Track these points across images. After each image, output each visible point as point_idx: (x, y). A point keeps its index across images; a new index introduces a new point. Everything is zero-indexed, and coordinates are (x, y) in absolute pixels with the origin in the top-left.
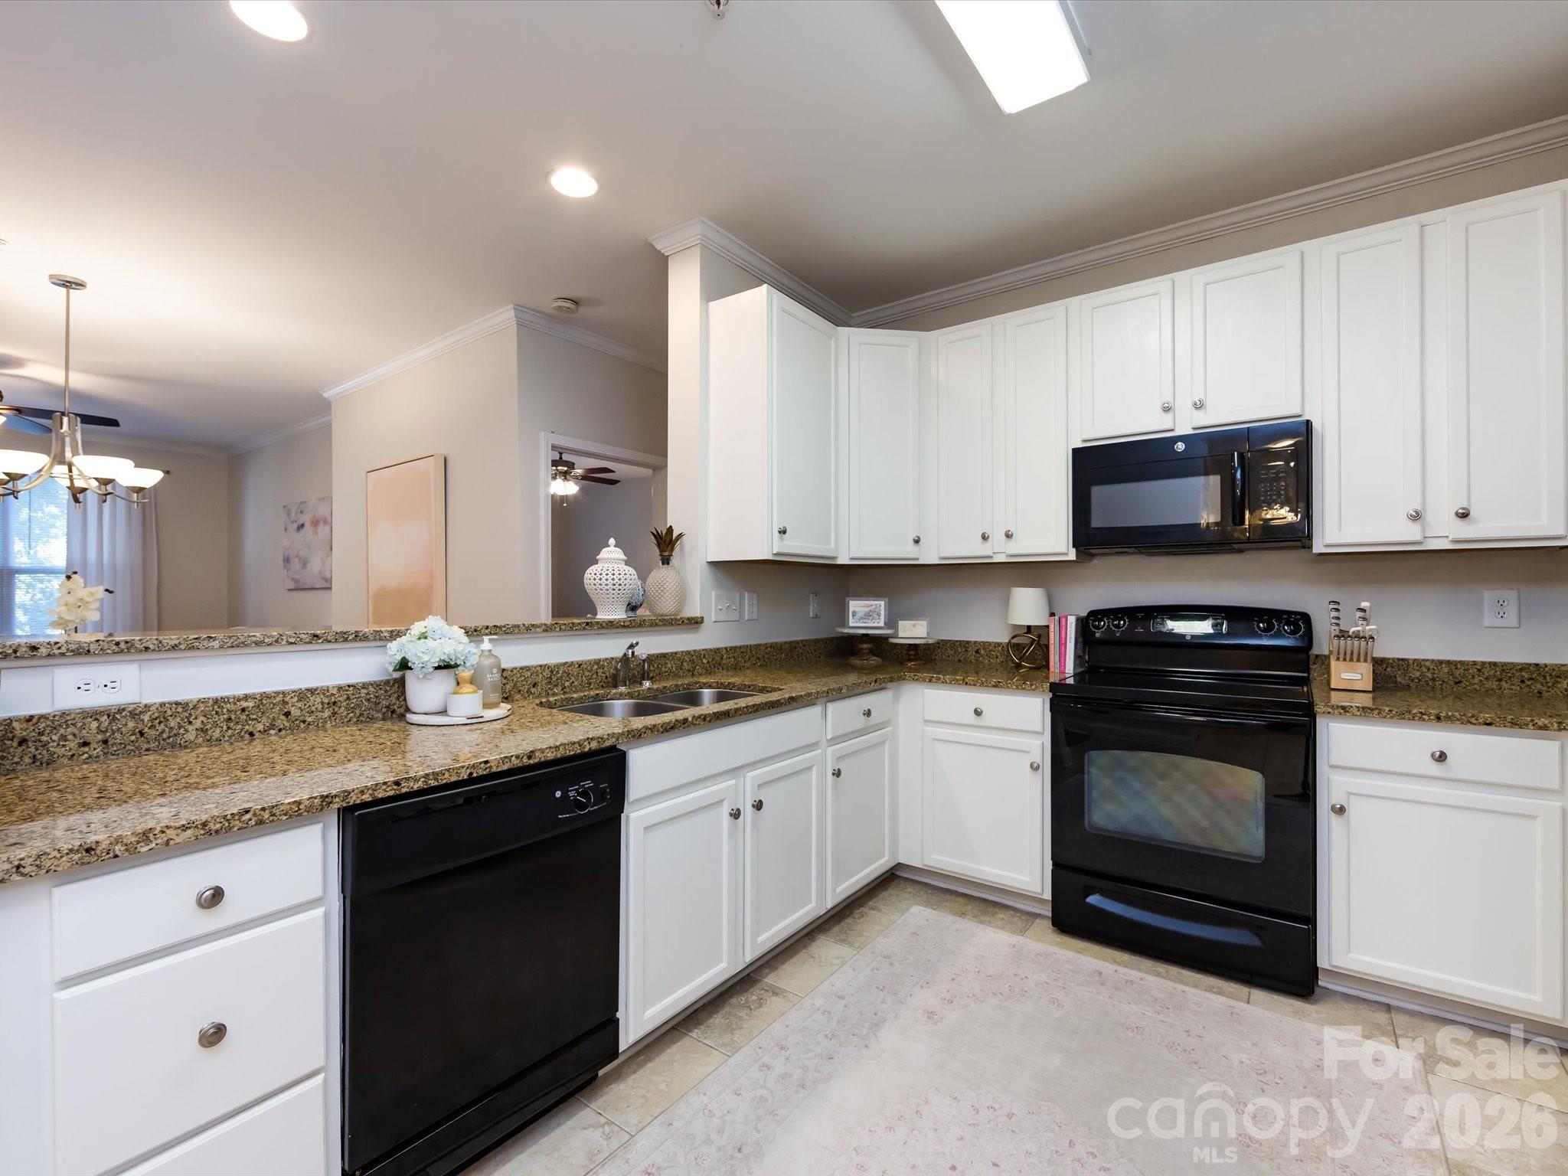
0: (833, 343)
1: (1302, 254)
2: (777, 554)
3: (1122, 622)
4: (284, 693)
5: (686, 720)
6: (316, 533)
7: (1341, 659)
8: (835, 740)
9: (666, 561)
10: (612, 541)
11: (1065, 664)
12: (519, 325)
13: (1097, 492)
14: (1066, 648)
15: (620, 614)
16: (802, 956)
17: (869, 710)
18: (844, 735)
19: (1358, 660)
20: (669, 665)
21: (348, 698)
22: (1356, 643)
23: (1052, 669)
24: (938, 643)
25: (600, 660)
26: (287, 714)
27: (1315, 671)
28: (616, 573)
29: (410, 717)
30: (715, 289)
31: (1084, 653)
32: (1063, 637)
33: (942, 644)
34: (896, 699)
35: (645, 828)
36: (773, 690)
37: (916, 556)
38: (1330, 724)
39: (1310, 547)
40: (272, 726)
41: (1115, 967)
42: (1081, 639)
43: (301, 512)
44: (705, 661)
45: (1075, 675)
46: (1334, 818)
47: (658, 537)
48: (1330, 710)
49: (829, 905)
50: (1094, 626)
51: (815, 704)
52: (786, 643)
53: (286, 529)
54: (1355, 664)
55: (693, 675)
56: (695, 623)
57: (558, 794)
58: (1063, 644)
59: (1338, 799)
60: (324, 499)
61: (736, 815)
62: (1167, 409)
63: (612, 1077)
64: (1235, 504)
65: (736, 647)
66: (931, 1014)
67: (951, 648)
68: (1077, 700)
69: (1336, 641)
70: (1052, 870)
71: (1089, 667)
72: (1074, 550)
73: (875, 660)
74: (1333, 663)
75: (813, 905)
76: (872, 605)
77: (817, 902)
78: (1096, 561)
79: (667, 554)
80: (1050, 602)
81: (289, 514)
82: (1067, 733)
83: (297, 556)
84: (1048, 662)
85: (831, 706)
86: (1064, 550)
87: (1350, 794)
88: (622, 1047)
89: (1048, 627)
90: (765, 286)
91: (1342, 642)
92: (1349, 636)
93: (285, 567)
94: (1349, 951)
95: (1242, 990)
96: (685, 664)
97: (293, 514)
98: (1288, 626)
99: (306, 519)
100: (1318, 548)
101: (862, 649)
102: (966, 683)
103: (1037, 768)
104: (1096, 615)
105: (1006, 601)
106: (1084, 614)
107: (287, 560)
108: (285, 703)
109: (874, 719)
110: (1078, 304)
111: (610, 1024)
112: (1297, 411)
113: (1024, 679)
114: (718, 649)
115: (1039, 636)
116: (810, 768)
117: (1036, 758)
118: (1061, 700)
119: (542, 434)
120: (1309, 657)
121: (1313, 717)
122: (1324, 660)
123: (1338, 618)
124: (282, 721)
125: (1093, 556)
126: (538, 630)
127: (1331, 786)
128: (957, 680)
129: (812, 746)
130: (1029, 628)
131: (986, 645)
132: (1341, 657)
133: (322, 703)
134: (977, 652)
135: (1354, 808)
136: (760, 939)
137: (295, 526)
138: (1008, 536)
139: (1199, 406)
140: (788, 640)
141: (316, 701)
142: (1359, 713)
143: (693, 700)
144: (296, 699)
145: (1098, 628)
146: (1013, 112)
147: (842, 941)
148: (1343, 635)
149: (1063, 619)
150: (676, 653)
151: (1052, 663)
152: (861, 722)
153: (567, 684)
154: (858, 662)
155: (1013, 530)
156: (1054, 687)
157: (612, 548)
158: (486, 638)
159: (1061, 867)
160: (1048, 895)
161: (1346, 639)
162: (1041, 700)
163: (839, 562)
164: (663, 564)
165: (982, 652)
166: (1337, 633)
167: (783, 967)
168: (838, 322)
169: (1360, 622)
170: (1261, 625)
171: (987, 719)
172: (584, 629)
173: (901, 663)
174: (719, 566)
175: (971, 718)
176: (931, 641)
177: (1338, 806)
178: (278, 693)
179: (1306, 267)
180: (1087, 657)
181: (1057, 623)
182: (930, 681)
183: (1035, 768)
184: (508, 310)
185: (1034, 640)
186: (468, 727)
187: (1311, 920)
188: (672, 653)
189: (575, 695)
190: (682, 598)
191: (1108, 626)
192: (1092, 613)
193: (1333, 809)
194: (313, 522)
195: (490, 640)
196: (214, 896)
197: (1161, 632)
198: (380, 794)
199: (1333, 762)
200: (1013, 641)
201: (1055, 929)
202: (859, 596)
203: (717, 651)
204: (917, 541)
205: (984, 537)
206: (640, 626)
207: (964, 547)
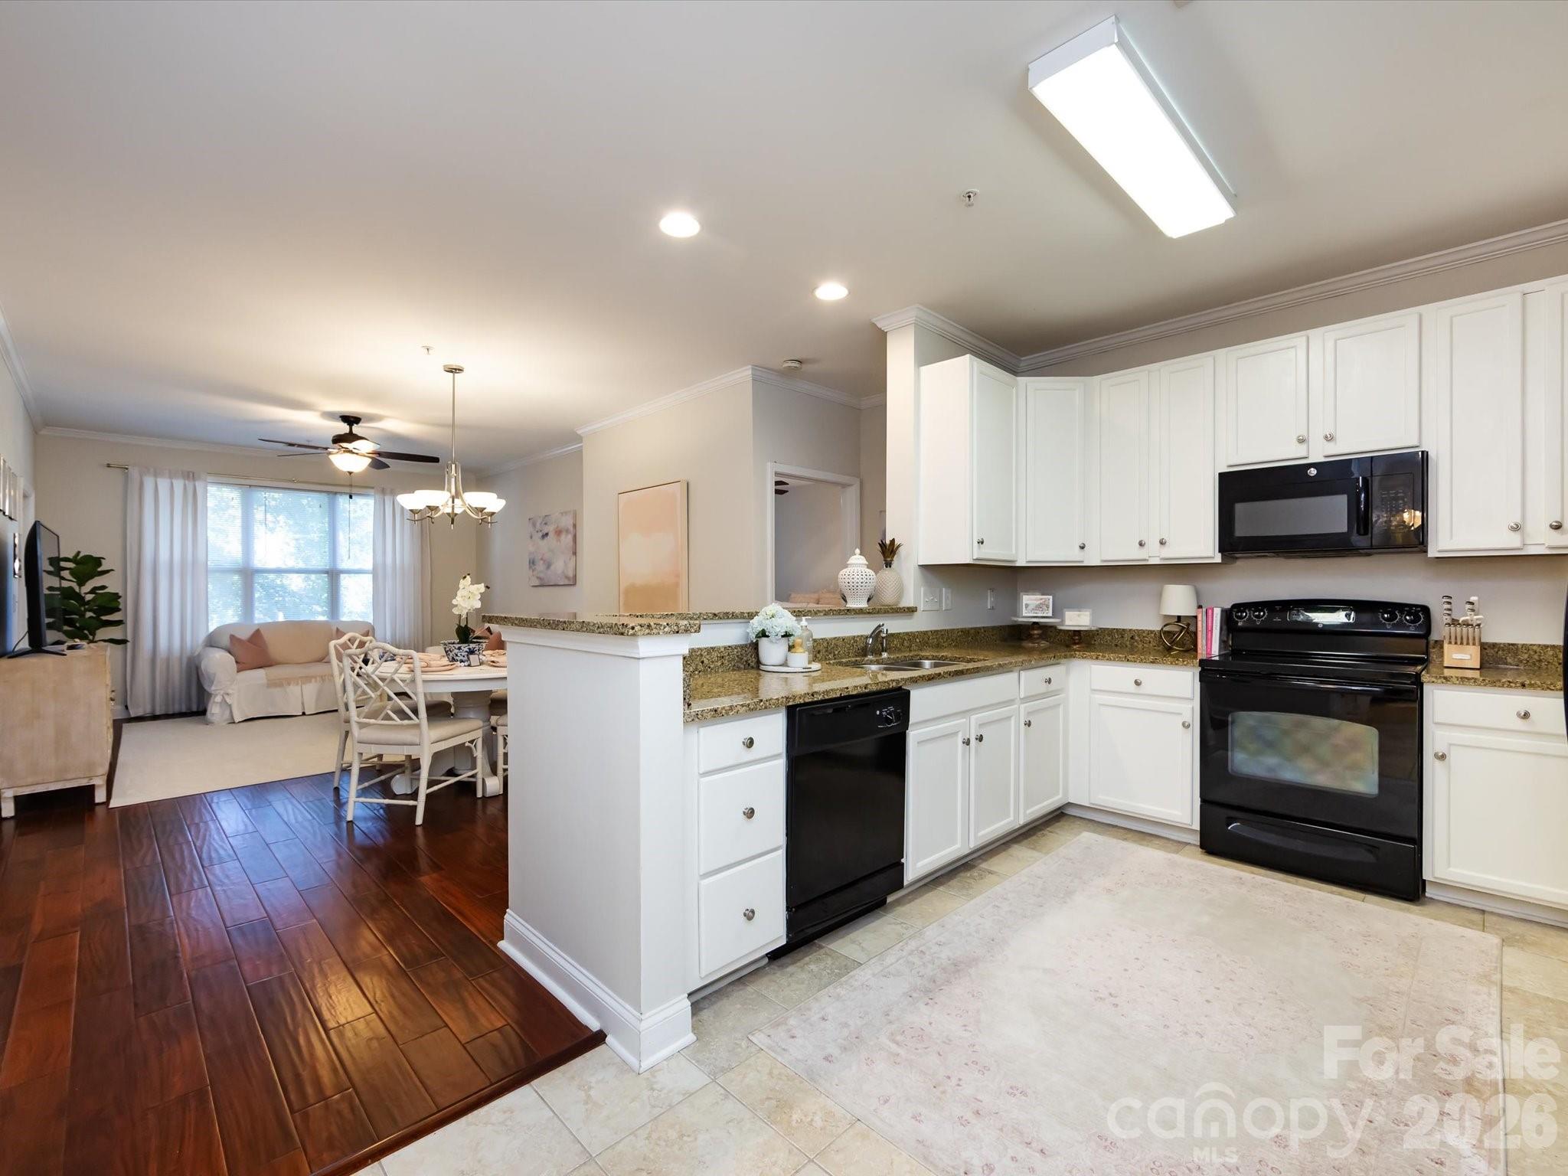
0: (1014, 390)
1: (1420, 316)
2: (977, 559)
3: (1262, 613)
4: (701, 649)
5: (940, 674)
6: (559, 541)
7: (1453, 643)
8: (1026, 699)
9: (889, 565)
10: (858, 551)
11: (1212, 645)
12: (754, 380)
13: (1239, 508)
14: (1212, 635)
15: (864, 605)
16: (1003, 855)
17: (1050, 679)
18: (1032, 696)
19: (1468, 644)
20: (895, 642)
21: (729, 655)
22: (1465, 629)
23: (1199, 651)
24: (1097, 631)
25: (854, 637)
26: (702, 662)
27: (1433, 652)
28: (864, 574)
29: (762, 667)
30: (926, 357)
31: (1228, 638)
32: (1210, 625)
33: (1101, 632)
34: (1068, 672)
35: (918, 743)
36: (979, 660)
37: (1081, 559)
38: (1435, 691)
39: (1426, 552)
40: (696, 669)
41: (1253, 875)
42: (1225, 627)
43: (546, 524)
44: (918, 640)
45: (1219, 655)
46: (1437, 763)
47: (883, 545)
48: (1434, 679)
49: (1022, 822)
50: (1237, 617)
51: (1012, 671)
52: (972, 628)
53: (531, 537)
54: (1465, 647)
55: (910, 651)
56: (912, 610)
57: (878, 713)
58: (1209, 631)
59: (1441, 749)
60: (566, 513)
61: (967, 742)
62: (1301, 441)
63: (898, 902)
64: (1361, 520)
65: (938, 631)
66: (1109, 891)
67: (1109, 635)
68: (1222, 673)
69: (1447, 628)
70: (1201, 806)
71: (1232, 650)
72: (1220, 554)
73: (1044, 644)
74: (1446, 646)
75: (1012, 818)
76: (1041, 599)
77: (1014, 816)
78: (1239, 563)
79: (889, 559)
80: (1198, 594)
81: (534, 525)
82: (1212, 719)
83: (542, 559)
84: (1196, 645)
85: (1023, 673)
86: (1210, 554)
87: (1450, 745)
88: (905, 883)
89: (1196, 617)
90: (968, 355)
91: (1453, 628)
92: (1459, 624)
93: (530, 567)
94: (1449, 865)
95: (1361, 895)
96: (905, 642)
97: (538, 524)
98: (1409, 616)
99: (550, 529)
100: (1432, 553)
101: (1034, 635)
102: (1128, 660)
103: (1189, 726)
104: (1239, 607)
105: (1160, 595)
106: (1228, 606)
107: (532, 563)
108: (701, 655)
109: (1053, 686)
110: (1224, 356)
111: (899, 867)
112: (1416, 443)
113: (1176, 657)
114: (926, 632)
115: (1188, 625)
116: (1009, 718)
117: (1188, 719)
118: (1208, 671)
119: (769, 464)
120: (1428, 643)
121: (1421, 685)
122: (1439, 644)
123: (1450, 610)
124: (701, 667)
125: (1237, 558)
126: (822, 614)
127: (1435, 738)
128: (1120, 658)
129: (1010, 702)
130: (1179, 618)
131: (1140, 632)
132: (1453, 641)
133: (717, 657)
134: (1132, 638)
135: (1454, 756)
136: (980, 834)
137: (540, 534)
138: (1162, 543)
139: (1329, 438)
140: (975, 626)
141: (714, 654)
142: (1458, 682)
143: (918, 665)
144: (706, 653)
145: (1241, 618)
146: (1175, 237)
147: (1032, 849)
148: (1455, 622)
149: (1210, 611)
150: (899, 634)
151: (1199, 646)
152: (1043, 688)
153: (836, 653)
154: (1030, 645)
155: (1166, 538)
156: (1202, 663)
157: (858, 556)
158: (804, 618)
159: (1207, 802)
160: (1197, 826)
161: (1455, 625)
162: (1192, 673)
163: (1018, 565)
164: (886, 567)
165: (1137, 638)
166: (1449, 621)
167: (992, 860)
168: (1015, 372)
169: (1469, 613)
170: (1386, 616)
171: (1145, 688)
172: (846, 614)
173: (1068, 646)
174: (928, 569)
175: (1133, 688)
176: (1093, 629)
177: (1441, 754)
178: (698, 649)
179: (1424, 329)
180: (1230, 643)
181: (1204, 613)
182: (1097, 658)
183: (1186, 726)
184: (747, 370)
185: (1183, 628)
186: (805, 674)
187: (1418, 841)
188: (897, 633)
189: (844, 660)
190: (900, 591)
191: (1250, 616)
192: (1235, 606)
193: (1436, 755)
194: (556, 532)
195: (806, 619)
196: (750, 742)
197: (1297, 621)
198: (807, 700)
199: (1436, 721)
200: (1165, 629)
201: (1204, 851)
202: (1028, 591)
203: (925, 633)
204: (1082, 548)
205: (1141, 544)
206: (878, 613)
207: (1124, 552)
